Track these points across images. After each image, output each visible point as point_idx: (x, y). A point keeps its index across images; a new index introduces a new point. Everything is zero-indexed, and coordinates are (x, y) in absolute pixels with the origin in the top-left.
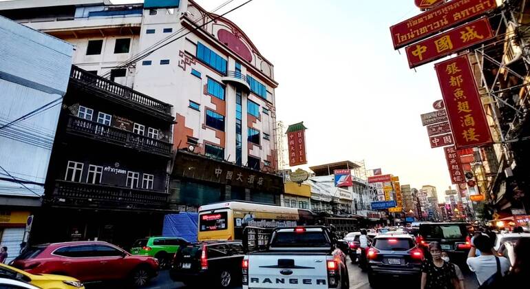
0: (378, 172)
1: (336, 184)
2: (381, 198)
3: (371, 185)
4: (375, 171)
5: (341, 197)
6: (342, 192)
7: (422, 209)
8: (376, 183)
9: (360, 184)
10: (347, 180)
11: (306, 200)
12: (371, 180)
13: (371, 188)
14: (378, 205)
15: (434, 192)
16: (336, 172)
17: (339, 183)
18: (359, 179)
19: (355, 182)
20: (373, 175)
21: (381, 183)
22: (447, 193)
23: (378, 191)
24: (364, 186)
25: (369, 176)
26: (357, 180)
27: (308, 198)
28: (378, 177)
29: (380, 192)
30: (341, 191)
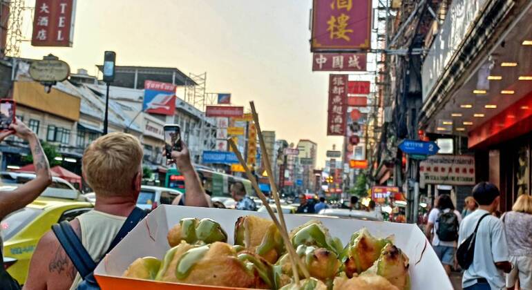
0: (225, 98)
1: (145, 106)
2: (221, 144)
3: (210, 121)
4: (220, 96)
5: (148, 133)
6: (151, 124)
7: (287, 174)
8: (219, 119)
9: (191, 116)
10: (167, 105)
11: (67, 126)
12: (211, 111)
13: (209, 125)
14: (212, 157)
15: (313, 151)
16: (150, 84)
17: (150, 105)
18: (191, 107)
19: (180, 110)
20: (215, 103)
21: (226, 120)
22: (329, 154)
23: (219, 132)
24: (197, 120)
25: (209, 104)
26: (186, 108)
27: (72, 121)
28: (224, 108)
29: (222, 134)
30: (149, 120)
